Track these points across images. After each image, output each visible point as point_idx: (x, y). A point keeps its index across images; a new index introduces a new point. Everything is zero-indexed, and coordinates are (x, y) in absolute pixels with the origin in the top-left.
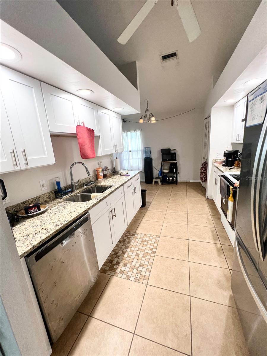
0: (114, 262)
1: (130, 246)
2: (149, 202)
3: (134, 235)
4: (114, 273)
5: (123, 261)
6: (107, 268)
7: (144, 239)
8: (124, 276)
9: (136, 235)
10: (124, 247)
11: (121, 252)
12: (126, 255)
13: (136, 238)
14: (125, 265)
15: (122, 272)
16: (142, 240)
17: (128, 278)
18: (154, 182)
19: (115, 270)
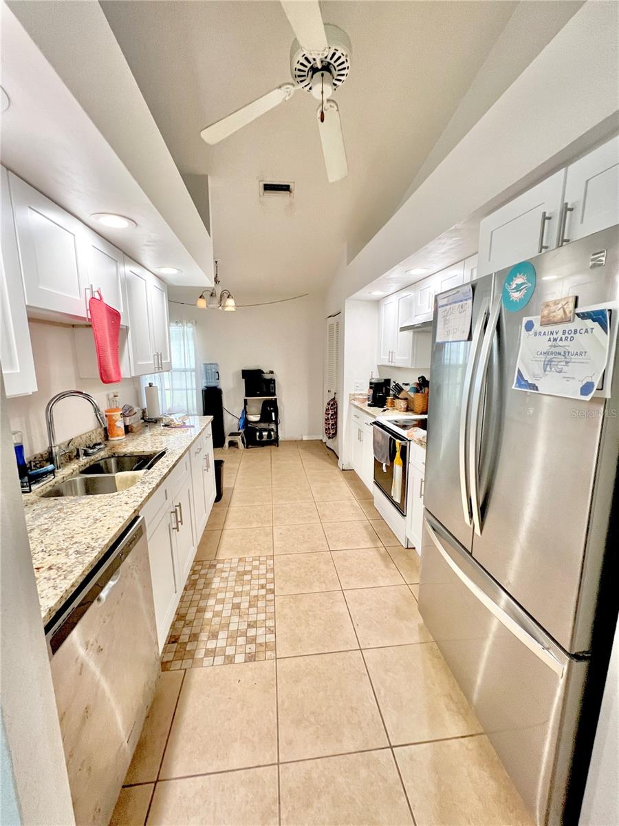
0: (182, 637)
1: (213, 592)
2: (228, 489)
3: (215, 566)
4: (191, 660)
5: (207, 628)
6: (170, 657)
7: (241, 569)
8: (219, 660)
9: (219, 566)
10: (197, 597)
11: (193, 610)
12: (208, 615)
13: (222, 571)
14: (214, 636)
15: (212, 653)
16: (238, 572)
17: (230, 660)
18: (227, 444)
19: (192, 654)
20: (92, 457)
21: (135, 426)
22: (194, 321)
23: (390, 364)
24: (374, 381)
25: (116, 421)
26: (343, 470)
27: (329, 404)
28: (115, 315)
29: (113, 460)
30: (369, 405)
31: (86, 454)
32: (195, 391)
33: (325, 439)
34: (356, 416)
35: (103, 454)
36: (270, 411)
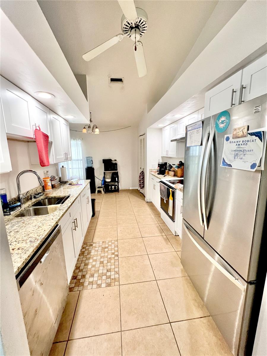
0: (78, 277)
1: (91, 256)
2: (97, 211)
3: (92, 245)
4: (83, 287)
5: (89, 272)
6: (73, 285)
7: (103, 246)
8: (95, 286)
9: (94, 245)
10: (84, 259)
11: (83, 264)
12: (90, 267)
13: (95, 247)
14: (92, 276)
15: (91, 283)
16: (102, 248)
17: (99, 286)
18: (97, 192)
19: (82, 284)
20: (38, 199)
21: (56, 185)
22: (81, 139)
23: (167, 156)
24: (160, 163)
25: (48, 183)
26: (147, 202)
27: (140, 174)
28: (46, 137)
29: (46, 200)
30: (158, 174)
31: (35, 197)
32: (82, 169)
33: (139, 189)
34: (152, 179)
35: (42, 197)
36: (115, 177)
